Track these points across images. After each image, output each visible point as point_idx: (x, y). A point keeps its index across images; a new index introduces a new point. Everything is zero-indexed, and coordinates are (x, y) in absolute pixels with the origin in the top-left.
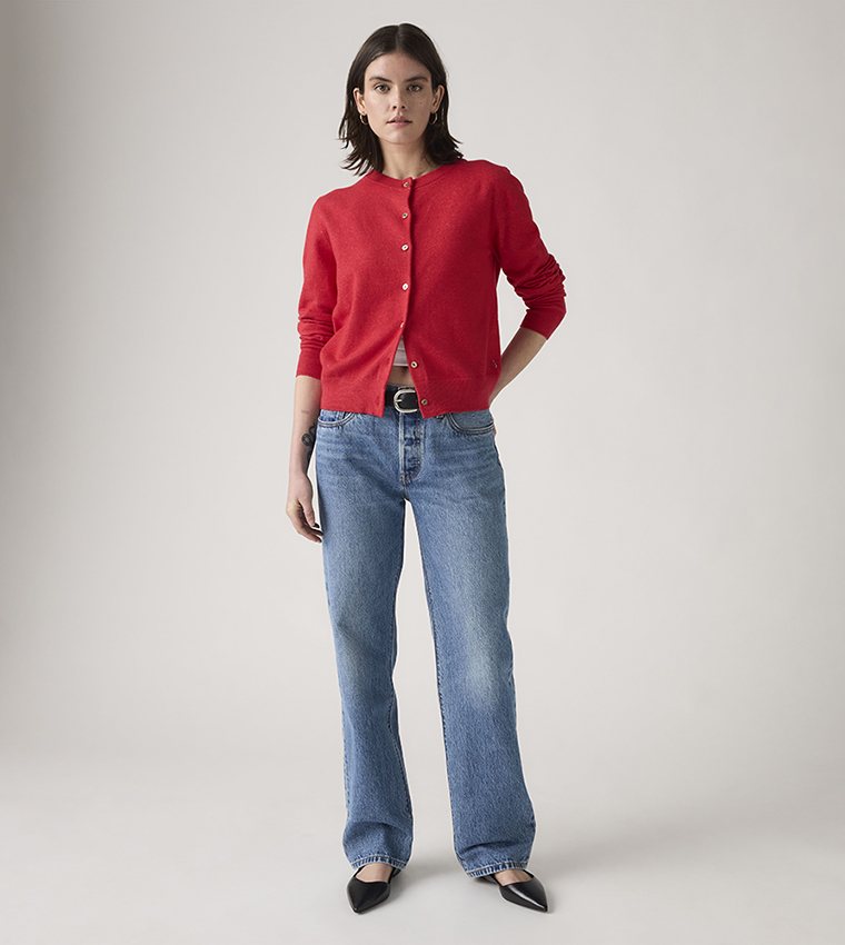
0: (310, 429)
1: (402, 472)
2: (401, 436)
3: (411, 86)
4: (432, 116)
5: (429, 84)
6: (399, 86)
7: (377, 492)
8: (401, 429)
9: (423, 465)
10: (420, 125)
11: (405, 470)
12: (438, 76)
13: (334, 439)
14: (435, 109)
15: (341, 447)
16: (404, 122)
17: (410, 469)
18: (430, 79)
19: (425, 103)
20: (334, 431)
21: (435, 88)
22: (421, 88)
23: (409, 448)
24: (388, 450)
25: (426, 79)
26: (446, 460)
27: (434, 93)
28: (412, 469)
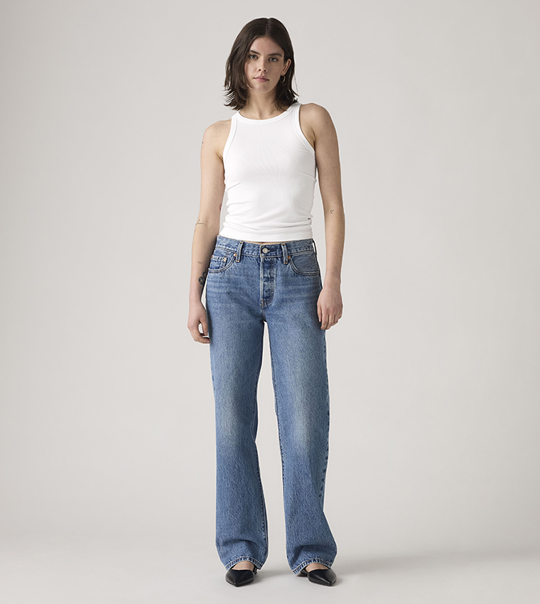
0: (204, 273)
1: (261, 299)
2: (261, 276)
3: (271, 59)
4: (282, 77)
5: (282, 59)
6: (264, 57)
7: (245, 313)
8: (261, 272)
9: (275, 295)
10: (273, 82)
11: (263, 297)
12: (289, 54)
13: (219, 280)
14: (284, 73)
15: (223, 285)
16: (264, 79)
17: (267, 297)
18: (283, 55)
19: (279, 69)
20: (219, 275)
21: (285, 60)
22: (277, 60)
23: (266, 283)
24: (253, 284)
25: (281, 56)
26: (290, 292)
27: (285, 64)
28: (268, 297)
